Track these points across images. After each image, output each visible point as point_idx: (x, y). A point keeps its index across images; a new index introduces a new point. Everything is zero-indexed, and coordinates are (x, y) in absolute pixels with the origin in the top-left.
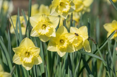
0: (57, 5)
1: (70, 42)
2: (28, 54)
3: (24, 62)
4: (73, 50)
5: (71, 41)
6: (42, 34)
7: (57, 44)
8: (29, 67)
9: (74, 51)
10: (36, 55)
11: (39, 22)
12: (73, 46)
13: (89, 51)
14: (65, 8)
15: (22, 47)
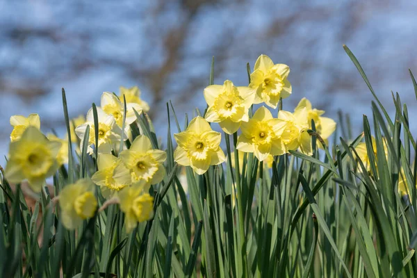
0: (259, 84)
1: (277, 137)
2: (201, 146)
3: (194, 159)
4: (282, 152)
5: (279, 134)
6: (224, 116)
7: (254, 138)
8: (203, 169)
9: (285, 153)
10: (214, 146)
11: (220, 96)
12: (282, 143)
13: (310, 152)
14: (275, 88)
15: (190, 133)
